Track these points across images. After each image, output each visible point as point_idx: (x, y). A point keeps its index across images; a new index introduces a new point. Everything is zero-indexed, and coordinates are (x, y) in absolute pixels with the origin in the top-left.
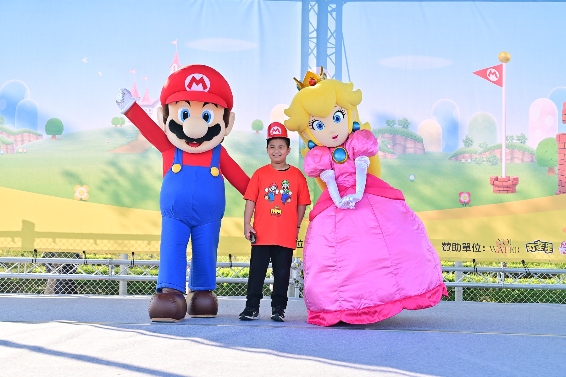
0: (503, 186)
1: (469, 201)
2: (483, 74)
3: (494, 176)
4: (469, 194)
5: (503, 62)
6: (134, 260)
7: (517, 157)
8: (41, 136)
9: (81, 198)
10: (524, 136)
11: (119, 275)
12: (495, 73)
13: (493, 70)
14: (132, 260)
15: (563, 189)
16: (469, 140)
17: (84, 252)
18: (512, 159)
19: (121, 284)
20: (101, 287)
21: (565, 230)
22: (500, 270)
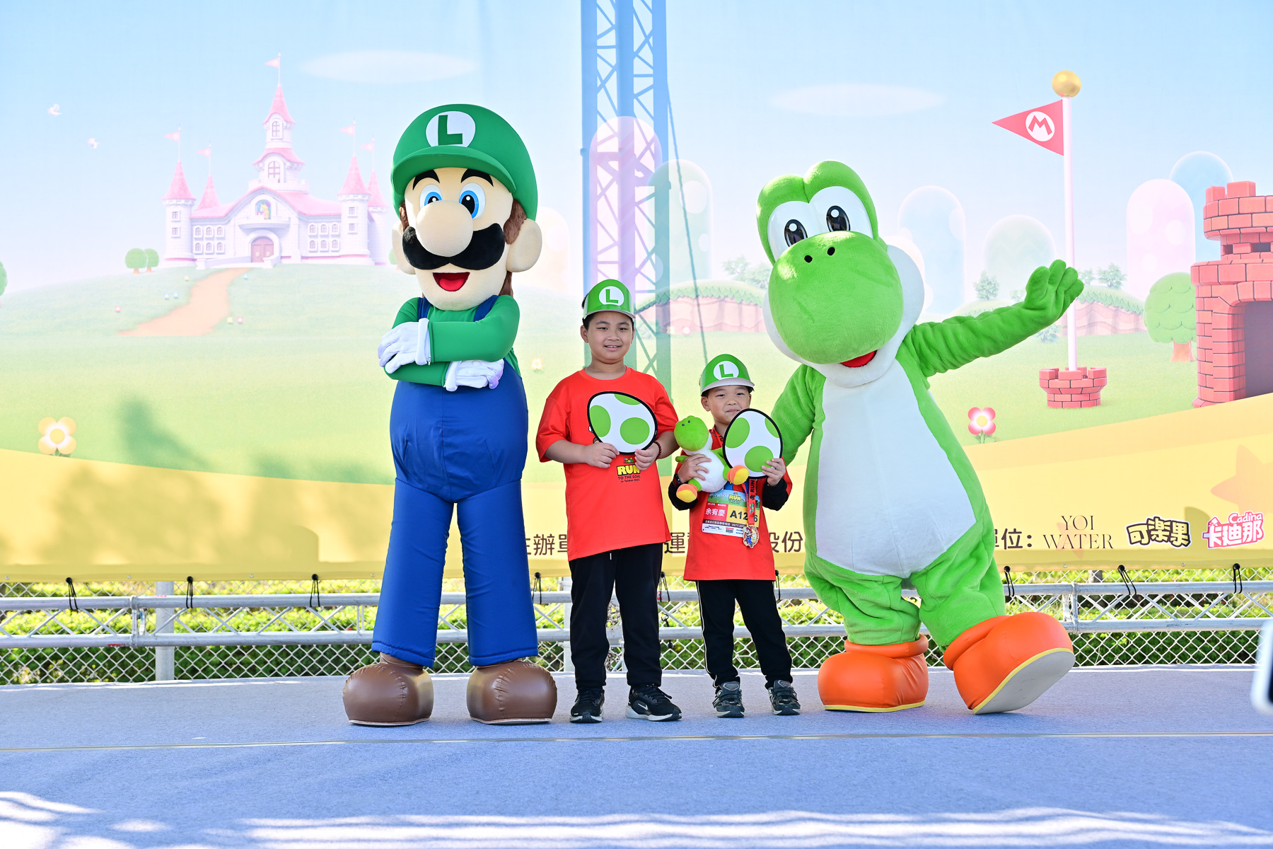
0: (1070, 390)
1: (993, 429)
2: (1016, 124)
3: (1049, 367)
4: (992, 412)
5: (1062, 96)
6: (192, 595)
7: (1102, 322)
9: (57, 450)
10: (1117, 271)
11: (156, 634)
12: (1044, 121)
13: (1041, 116)
14: (189, 597)
15: (1210, 394)
16: (988, 284)
17: (69, 581)
18: (1091, 325)
19: (159, 655)
20: (110, 665)
21: (1218, 491)
22: (1068, 589)
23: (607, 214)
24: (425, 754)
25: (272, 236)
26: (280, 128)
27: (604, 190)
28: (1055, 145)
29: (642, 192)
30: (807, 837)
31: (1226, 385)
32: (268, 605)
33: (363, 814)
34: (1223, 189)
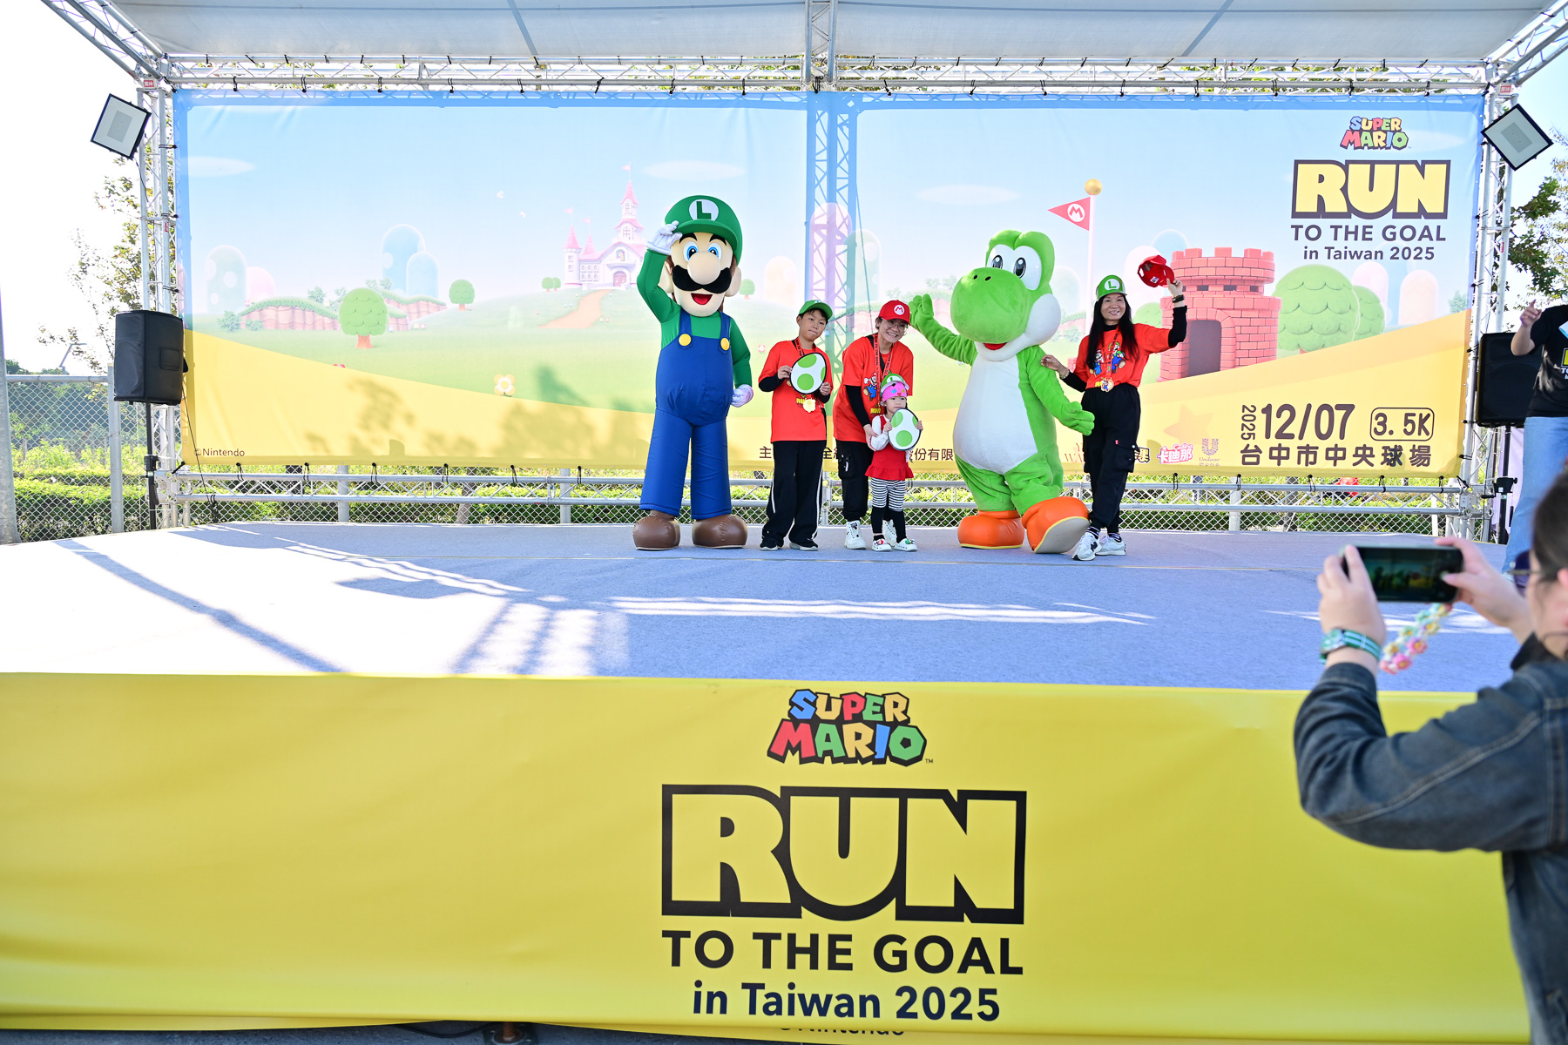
2: (1062, 211)
5: (1090, 194)
6: (580, 477)
8: (443, 305)
9: (504, 393)
11: (561, 498)
12: (1079, 210)
13: (1077, 207)
15: (1167, 374)
17: (512, 467)
19: (562, 510)
20: (535, 515)
21: (1168, 431)
22: (1077, 485)
23: (819, 262)
24: (714, 566)
25: (625, 271)
26: (630, 207)
27: (818, 247)
28: (1084, 224)
29: (840, 248)
30: (931, 615)
31: (1176, 369)
32: (624, 483)
33: (681, 596)
34: (1183, 253)
